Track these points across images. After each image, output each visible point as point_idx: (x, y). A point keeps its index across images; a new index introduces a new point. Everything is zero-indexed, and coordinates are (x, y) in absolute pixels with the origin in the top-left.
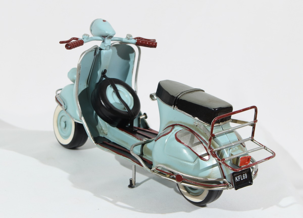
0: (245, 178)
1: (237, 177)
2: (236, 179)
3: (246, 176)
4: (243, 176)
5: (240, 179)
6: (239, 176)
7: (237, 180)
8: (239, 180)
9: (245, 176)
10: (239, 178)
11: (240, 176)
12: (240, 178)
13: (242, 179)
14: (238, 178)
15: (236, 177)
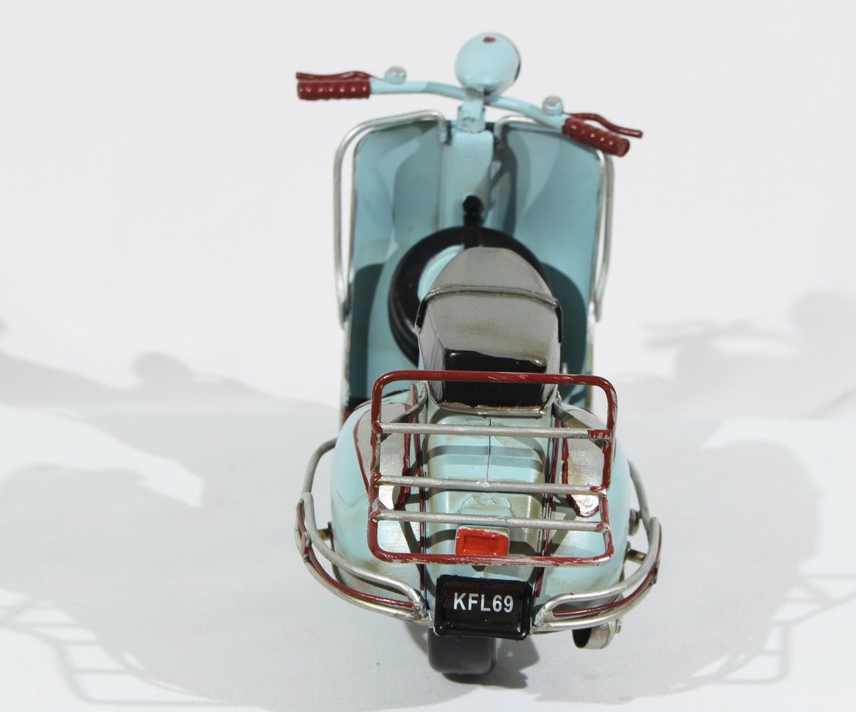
0: (503, 609)
1: (464, 595)
2: (458, 601)
3: (511, 604)
4: (495, 603)
5: (476, 607)
6: (471, 595)
7: (459, 605)
8: (470, 608)
9: (503, 604)
10: (471, 602)
11: (477, 595)
12: (476, 602)
13: (483, 609)
14: (466, 601)
15: (456, 594)
